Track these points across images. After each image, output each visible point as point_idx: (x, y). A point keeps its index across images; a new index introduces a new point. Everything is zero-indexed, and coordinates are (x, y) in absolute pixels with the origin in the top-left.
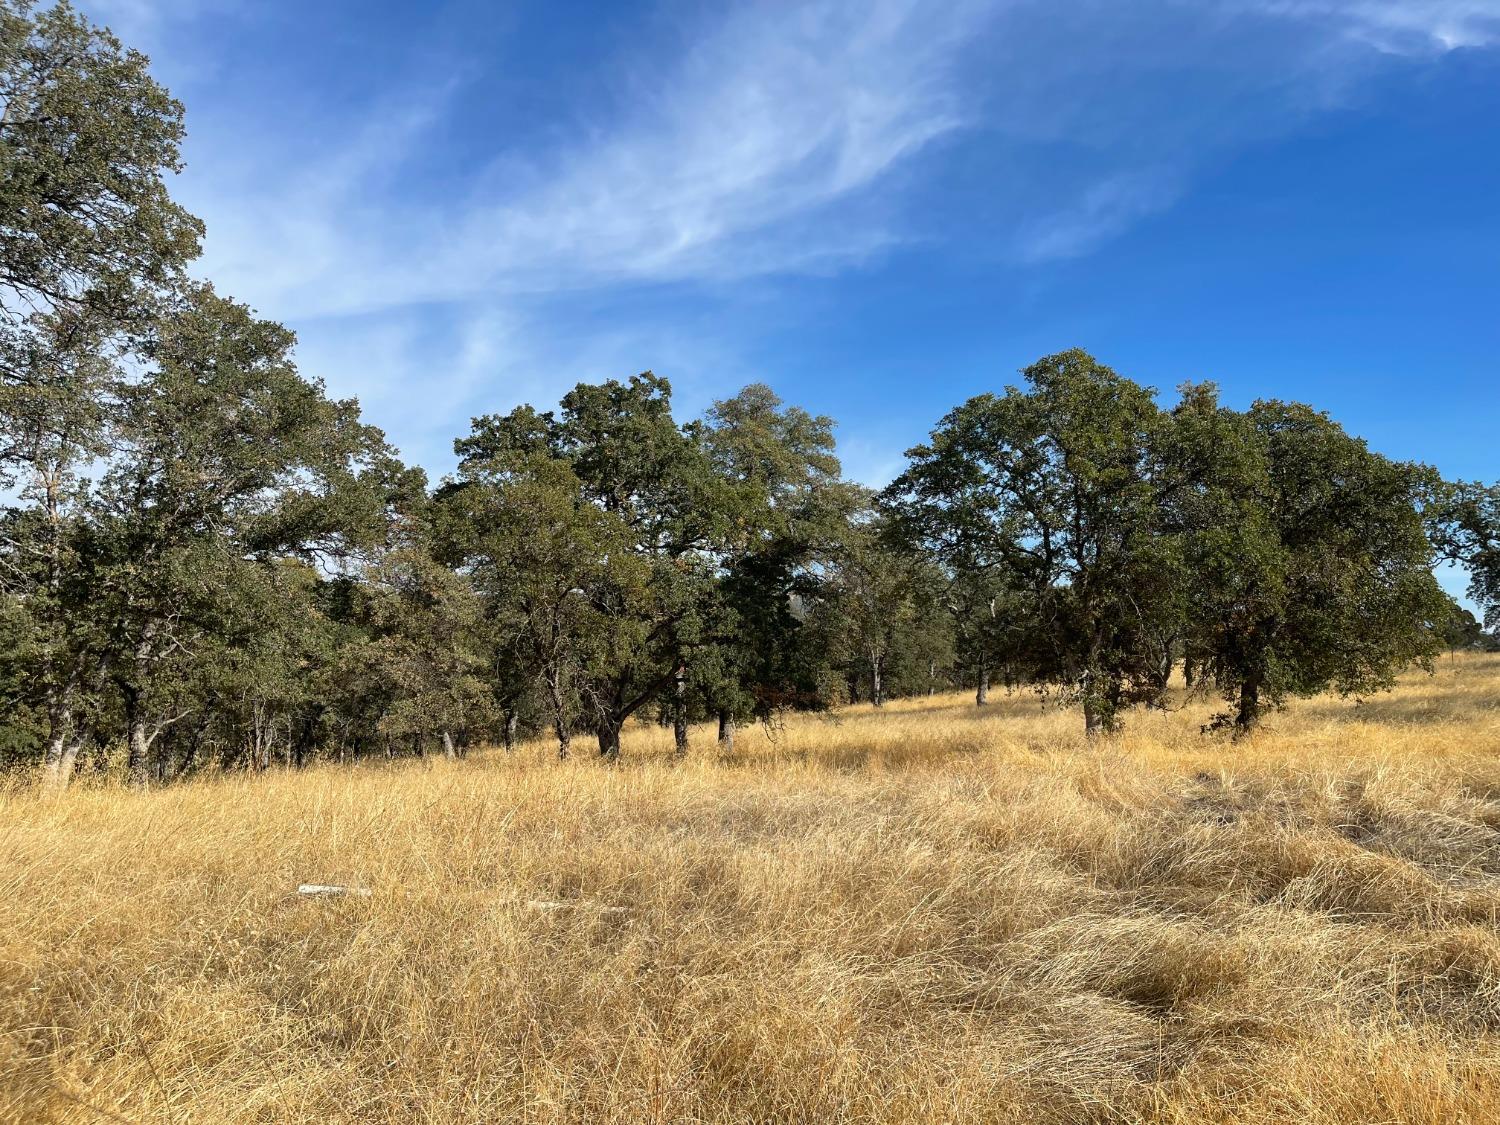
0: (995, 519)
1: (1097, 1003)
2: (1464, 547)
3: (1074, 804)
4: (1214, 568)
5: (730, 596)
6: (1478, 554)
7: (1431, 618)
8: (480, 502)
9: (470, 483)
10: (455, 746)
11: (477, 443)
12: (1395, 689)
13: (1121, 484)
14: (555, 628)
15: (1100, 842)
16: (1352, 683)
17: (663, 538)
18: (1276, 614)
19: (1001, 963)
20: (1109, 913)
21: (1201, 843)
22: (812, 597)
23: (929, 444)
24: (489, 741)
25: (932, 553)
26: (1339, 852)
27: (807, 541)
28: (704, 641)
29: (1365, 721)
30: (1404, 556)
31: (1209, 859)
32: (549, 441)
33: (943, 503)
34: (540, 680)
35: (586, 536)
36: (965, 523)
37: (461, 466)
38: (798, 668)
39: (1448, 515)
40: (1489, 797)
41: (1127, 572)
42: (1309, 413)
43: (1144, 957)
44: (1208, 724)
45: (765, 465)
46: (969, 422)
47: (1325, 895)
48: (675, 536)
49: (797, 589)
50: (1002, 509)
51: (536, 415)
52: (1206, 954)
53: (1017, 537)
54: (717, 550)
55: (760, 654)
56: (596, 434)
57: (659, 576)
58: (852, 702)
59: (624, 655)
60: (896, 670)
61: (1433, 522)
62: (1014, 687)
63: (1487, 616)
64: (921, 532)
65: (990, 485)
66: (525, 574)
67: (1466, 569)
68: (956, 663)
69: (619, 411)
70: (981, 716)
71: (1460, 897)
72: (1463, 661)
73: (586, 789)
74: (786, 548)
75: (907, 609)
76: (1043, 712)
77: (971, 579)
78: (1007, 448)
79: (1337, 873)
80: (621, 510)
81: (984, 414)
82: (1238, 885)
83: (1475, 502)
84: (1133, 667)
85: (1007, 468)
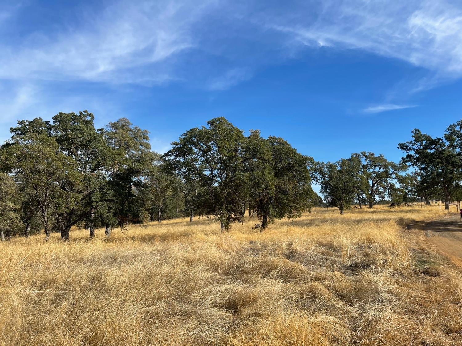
0: (197, 165)
1: (217, 311)
2: (319, 179)
3: (215, 251)
4: (257, 183)
5: (111, 186)
6: (323, 181)
7: (311, 198)
8: (19, 150)
9: (16, 143)
10: (6, 236)
11: (19, 129)
12: (302, 217)
13: (233, 157)
14: (46, 195)
15: (222, 262)
16: (291, 215)
17: (88, 166)
18: (273, 196)
19: (190, 301)
20: (222, 283)
21: (249, 261)
22: (140, 187)
23: (179, 141)
24: (19, 235)
25: (178, 175)
26: (284, 262)
27: (138, 169)
28: (101, 201)
29: (294, 226)
30: (304, 181)
31: (251, 266)
32: (48, 131)
33: (182, 160)
34: (39, 213)
35: (59, 164)
36: (188, 166)
37: (12, 137)
38: (133, 210)
39: (316, 171)
40: (323, 246)
41: (234, 183)
42: (283, 141)
43: (231, 296)
44: (254, 227)
45: (126, 144)
46: (191, 136)
47: (281, 275)
48: (93, 165)
49: (135, 185)
50: (199, 163)
51: (43, 121)
52: (248, 294)
53: (203, 171)
54: (108, 171)
55: (121, 205)
56: (66, 130)
57: (86, 179)
58: (152, 221)
59: (72, 205)
60: (166, 211)
61: (312, 172)
62: (201, 216)
63: (324, 198)
64: (175, 168)
65: (196, 155)
66: (35, 176)
67: (319, 185)
68: (184, 209)
69: (74, 123)
70: (190, 225)
71: (314, 274)
72: (318, 210)
73: (54, 251)
74: (131, 171)
75: (170, 192)
76: (209, 224)
77: (190, 183)
78: (202, 144)
79: (284, 268)
80: (74, 156)
81: (195, 134)
82: (258, 274)
83: (322, 167)
84: (234, 210)
85: (202, 151)
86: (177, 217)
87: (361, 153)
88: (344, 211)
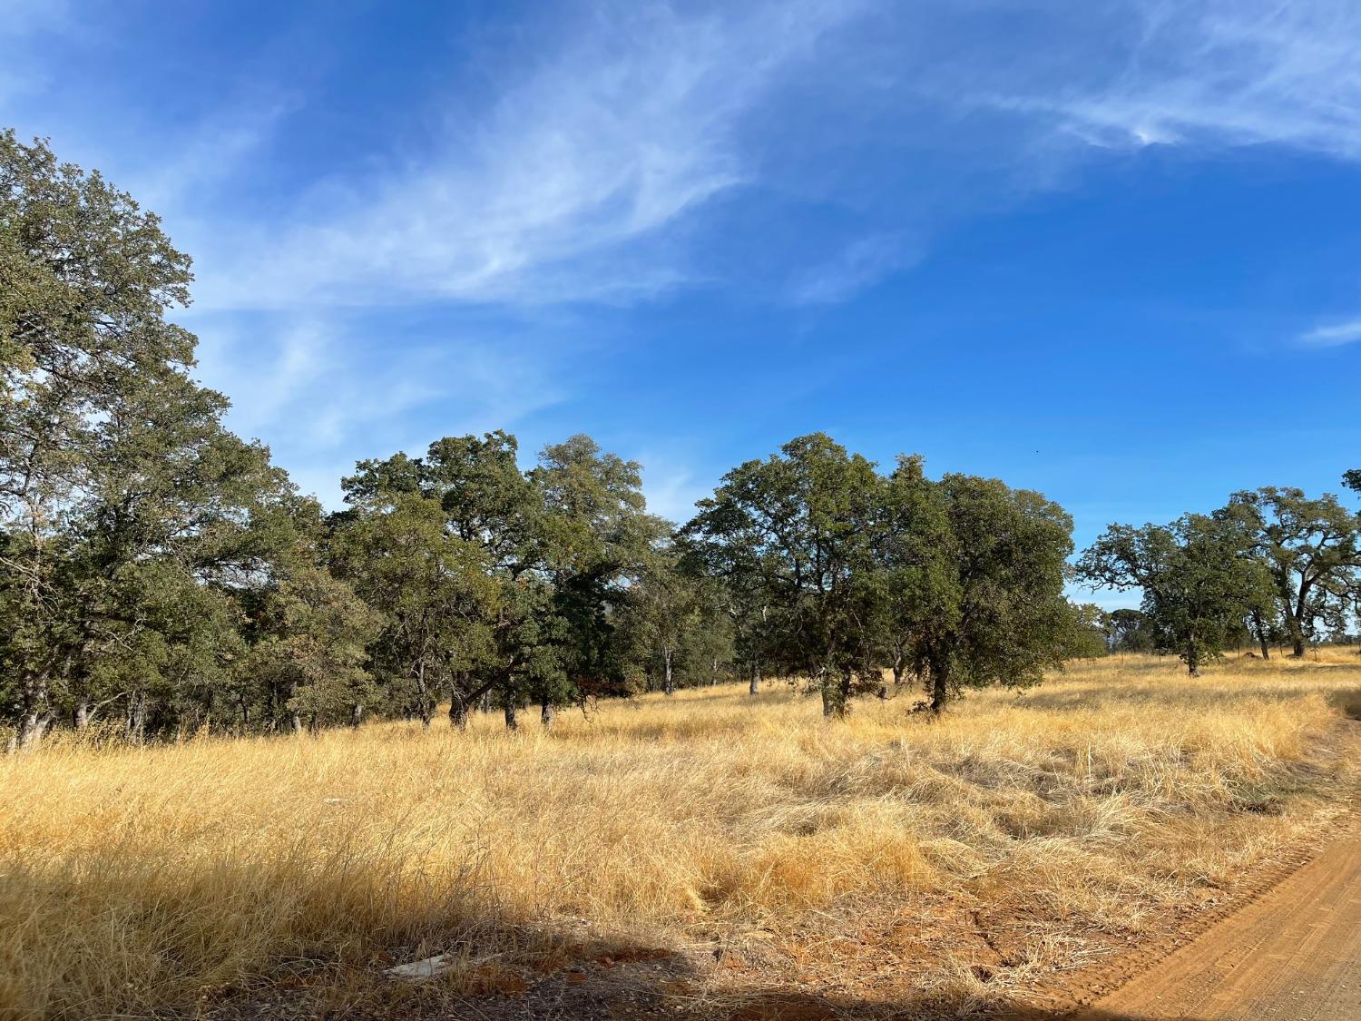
5: (560, 607)
9: (351, 511)
11: (361, 482)
16: (1014, 679)
17: (508, 560)
22: (620, 605)
23: (713, 497)
27: (618, 561)
28: (540, 643)
32: (419, 481)
33: (720, 540)
36: (738, 557)
37: (346, 499)
38: (610, 663)
41: (852, 596)
45: (587, 500)
46: (743, 479)
49: (609, 599)
51: (408, 459)
55: (584, 653)
56: (457, 477)
58: (648, 691)
60: (684, 664)
64: (706, 563)
65: (758, 527)
68: (734, 658)
72: (1130, 663)
75: (695, 617)
76: (795, 700)
78: (770, 500)
80: (473, 536)
81: (754, 475)
83: (1127, 540)
84: (859, 666)
85: (770, 515)
86: (715, 682)
87: (1262, 491)
88: (1199, 668)
